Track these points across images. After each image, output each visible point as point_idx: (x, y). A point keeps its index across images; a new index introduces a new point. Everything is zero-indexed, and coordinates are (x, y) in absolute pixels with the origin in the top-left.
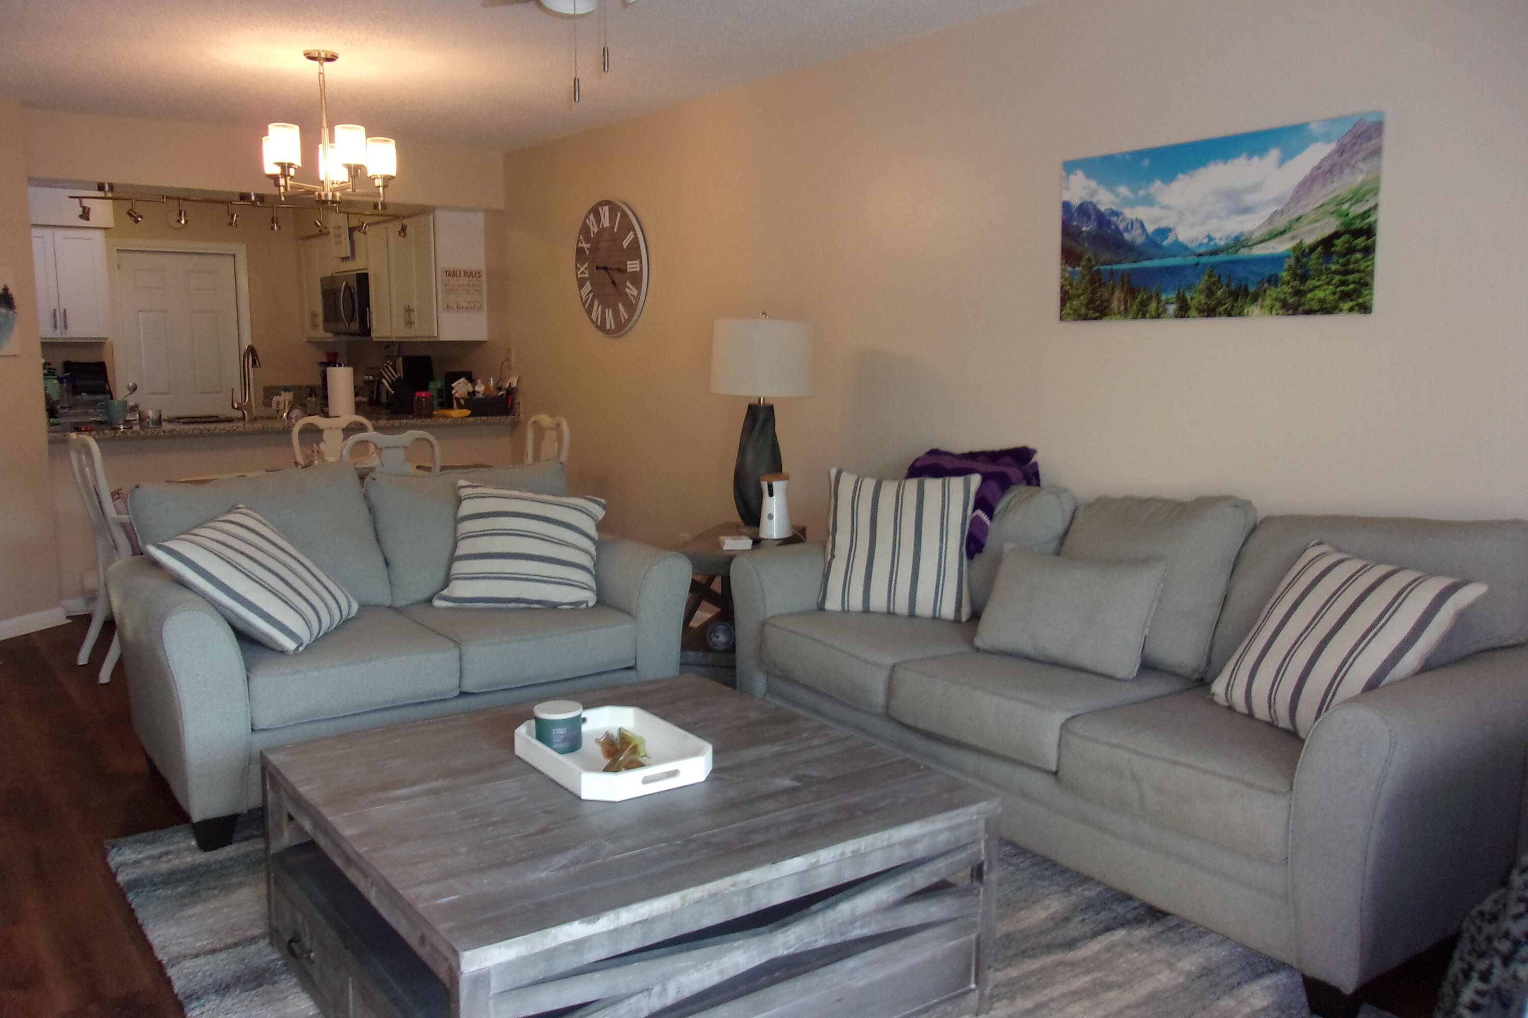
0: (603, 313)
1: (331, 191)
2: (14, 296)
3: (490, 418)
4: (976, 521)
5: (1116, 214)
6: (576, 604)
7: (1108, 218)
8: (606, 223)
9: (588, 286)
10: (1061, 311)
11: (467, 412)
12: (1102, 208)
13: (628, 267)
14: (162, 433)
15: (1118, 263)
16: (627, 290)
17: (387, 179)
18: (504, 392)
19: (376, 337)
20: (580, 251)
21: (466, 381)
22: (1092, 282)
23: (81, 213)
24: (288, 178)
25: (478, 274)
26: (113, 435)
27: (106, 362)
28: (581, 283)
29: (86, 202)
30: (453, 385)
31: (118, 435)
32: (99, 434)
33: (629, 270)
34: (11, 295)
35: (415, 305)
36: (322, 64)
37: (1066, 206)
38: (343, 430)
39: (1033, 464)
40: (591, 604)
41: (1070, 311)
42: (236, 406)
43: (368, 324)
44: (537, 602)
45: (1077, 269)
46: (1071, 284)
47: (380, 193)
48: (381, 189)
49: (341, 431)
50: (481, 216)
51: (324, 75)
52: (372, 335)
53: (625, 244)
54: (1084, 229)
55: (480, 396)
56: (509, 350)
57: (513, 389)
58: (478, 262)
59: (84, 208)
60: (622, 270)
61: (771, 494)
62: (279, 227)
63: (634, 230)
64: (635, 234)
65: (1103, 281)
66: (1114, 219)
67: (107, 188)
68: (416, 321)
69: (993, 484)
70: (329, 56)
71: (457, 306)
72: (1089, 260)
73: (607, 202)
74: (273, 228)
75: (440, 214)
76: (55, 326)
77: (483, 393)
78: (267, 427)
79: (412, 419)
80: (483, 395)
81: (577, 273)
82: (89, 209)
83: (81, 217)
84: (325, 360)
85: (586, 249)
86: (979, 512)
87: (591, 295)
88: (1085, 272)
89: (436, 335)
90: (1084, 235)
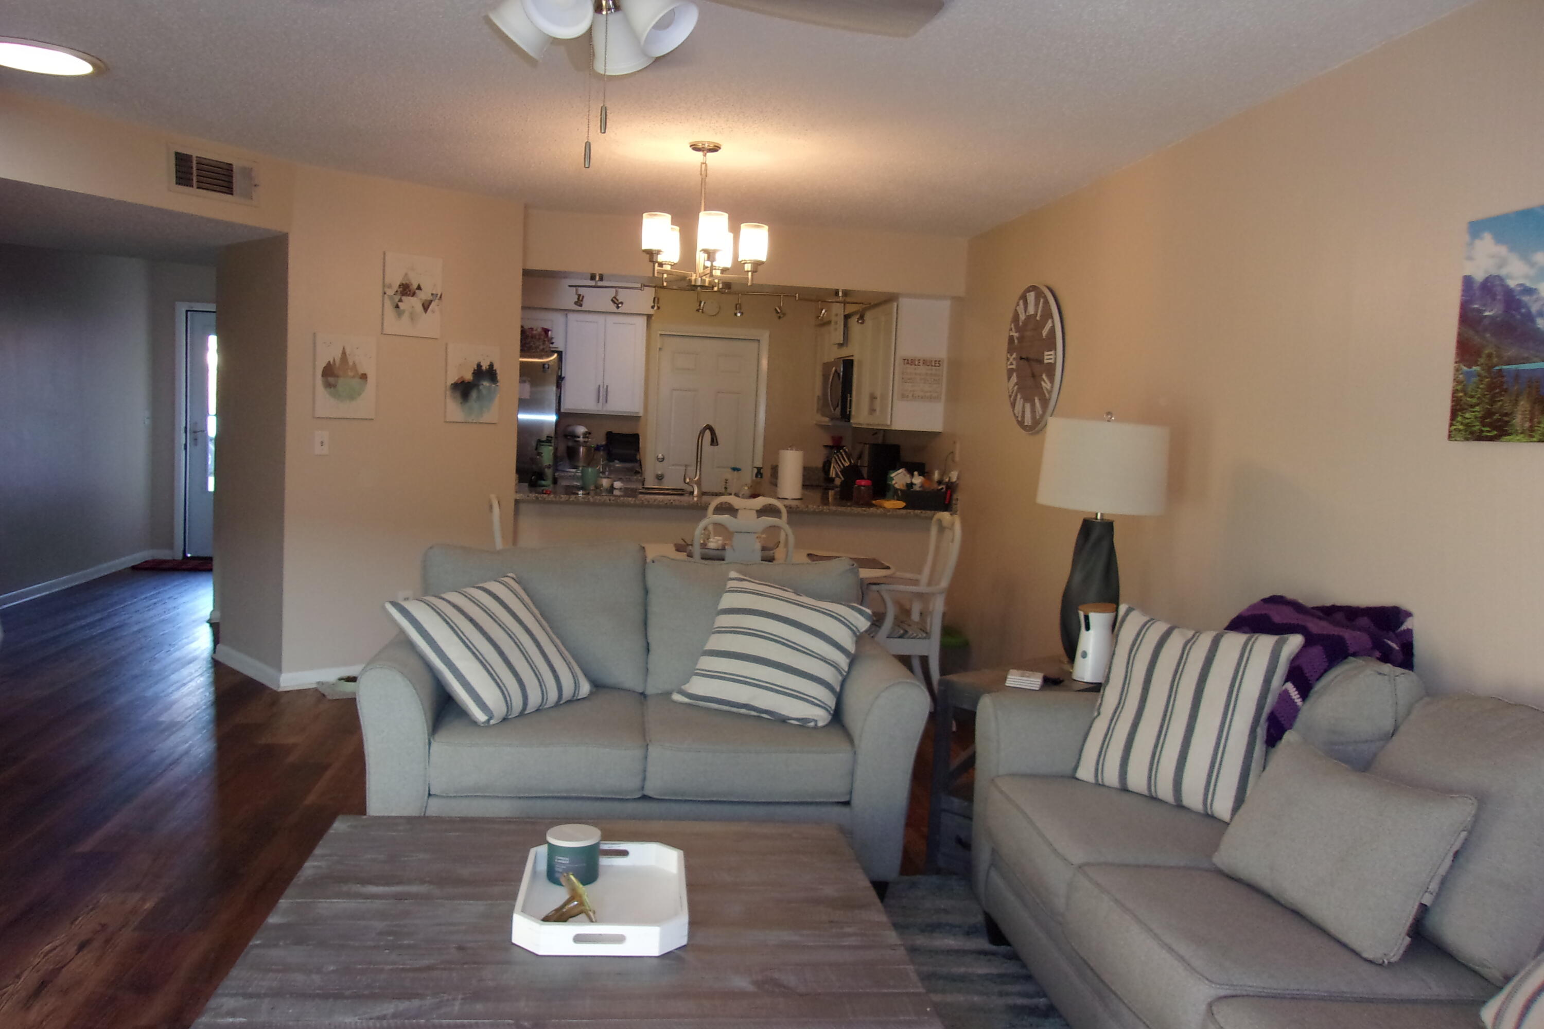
0: (1024, 407)
1: (699, 277)
2: (498, 372)
3: (924, 512)
4: (1284, 696)
5: (1529, 291)
6: (804, 721)
7: (1518, 297)
8: (1031, 310)
9: (1014, 379)
10: (1451, 425)
11: (902, 504)
12: (1512, 283)
13: (1046, 357)
14: (608, 501)
15: (1527, 360)
16: (1043, 383)
17: (757, 265)
18: (944, 486)
19: (855, 424)
20: (1011, 339)
21: (905, 472)
22: (1491, 387)
23: (576, 300)
24: (656, 265)
25: (938, 363)
26: (567, 499)
27: (640, 435)
28: (1010, 372)
29: (582, 291)
30: (893, 475)
31: (571, 499)
32: (556, 497)
33: (1046, 361)
34: (495, 370)
35: (878, 394)
36: (705, 155)
37: (1468, 282)
38: (757, 511)
39: (1404, 631)
40: (820, 724)
41: (1461, 427)
42: (688, 480)
43: (848, 410)
44: (766, 712)
45: (1475, 368)
46: (1464, 390)
47: (748, 278)
48: (750, 274)
49: (755, 512)
50: (947, 304)
51: (706, 165)
52: (851, 421)
53: (1045, 332)
54: (1487, 313)
55: (917, 488)
56: (955, 443)
57: (952, 483)
58: (941, 352)
59: (579, 295)
60: (1041, 361)
61: (1088, 628)
62: (742, 314)
63: (1052, 318)
64: (1053, 322)
65: (1505, 387)
66: (1525, 299)
67: (597, 278)
68: (878, 409)
69: (1317, 651)
70: (712, 146)
71: (913, 396)
72: (1490, 356)
73: (1033, 288)
74: (736, 314)
75: (904, 302)
76: (598, 401)
77: (919, 485)
78: (700, 503)
79: (850, 506)
80: (920, 487)
81: (1007, 363)
82: (583, 297)
83: (576, 303)
84: (830, 443)
85: (1015, 338)
86: (1290, 686)
87: (1016, 388)
88: (1484, 373)
89: (889, 423)
90: (1486, 322)
